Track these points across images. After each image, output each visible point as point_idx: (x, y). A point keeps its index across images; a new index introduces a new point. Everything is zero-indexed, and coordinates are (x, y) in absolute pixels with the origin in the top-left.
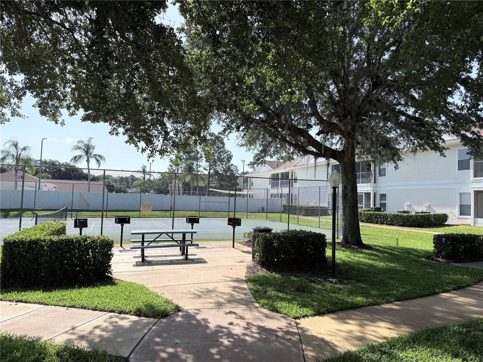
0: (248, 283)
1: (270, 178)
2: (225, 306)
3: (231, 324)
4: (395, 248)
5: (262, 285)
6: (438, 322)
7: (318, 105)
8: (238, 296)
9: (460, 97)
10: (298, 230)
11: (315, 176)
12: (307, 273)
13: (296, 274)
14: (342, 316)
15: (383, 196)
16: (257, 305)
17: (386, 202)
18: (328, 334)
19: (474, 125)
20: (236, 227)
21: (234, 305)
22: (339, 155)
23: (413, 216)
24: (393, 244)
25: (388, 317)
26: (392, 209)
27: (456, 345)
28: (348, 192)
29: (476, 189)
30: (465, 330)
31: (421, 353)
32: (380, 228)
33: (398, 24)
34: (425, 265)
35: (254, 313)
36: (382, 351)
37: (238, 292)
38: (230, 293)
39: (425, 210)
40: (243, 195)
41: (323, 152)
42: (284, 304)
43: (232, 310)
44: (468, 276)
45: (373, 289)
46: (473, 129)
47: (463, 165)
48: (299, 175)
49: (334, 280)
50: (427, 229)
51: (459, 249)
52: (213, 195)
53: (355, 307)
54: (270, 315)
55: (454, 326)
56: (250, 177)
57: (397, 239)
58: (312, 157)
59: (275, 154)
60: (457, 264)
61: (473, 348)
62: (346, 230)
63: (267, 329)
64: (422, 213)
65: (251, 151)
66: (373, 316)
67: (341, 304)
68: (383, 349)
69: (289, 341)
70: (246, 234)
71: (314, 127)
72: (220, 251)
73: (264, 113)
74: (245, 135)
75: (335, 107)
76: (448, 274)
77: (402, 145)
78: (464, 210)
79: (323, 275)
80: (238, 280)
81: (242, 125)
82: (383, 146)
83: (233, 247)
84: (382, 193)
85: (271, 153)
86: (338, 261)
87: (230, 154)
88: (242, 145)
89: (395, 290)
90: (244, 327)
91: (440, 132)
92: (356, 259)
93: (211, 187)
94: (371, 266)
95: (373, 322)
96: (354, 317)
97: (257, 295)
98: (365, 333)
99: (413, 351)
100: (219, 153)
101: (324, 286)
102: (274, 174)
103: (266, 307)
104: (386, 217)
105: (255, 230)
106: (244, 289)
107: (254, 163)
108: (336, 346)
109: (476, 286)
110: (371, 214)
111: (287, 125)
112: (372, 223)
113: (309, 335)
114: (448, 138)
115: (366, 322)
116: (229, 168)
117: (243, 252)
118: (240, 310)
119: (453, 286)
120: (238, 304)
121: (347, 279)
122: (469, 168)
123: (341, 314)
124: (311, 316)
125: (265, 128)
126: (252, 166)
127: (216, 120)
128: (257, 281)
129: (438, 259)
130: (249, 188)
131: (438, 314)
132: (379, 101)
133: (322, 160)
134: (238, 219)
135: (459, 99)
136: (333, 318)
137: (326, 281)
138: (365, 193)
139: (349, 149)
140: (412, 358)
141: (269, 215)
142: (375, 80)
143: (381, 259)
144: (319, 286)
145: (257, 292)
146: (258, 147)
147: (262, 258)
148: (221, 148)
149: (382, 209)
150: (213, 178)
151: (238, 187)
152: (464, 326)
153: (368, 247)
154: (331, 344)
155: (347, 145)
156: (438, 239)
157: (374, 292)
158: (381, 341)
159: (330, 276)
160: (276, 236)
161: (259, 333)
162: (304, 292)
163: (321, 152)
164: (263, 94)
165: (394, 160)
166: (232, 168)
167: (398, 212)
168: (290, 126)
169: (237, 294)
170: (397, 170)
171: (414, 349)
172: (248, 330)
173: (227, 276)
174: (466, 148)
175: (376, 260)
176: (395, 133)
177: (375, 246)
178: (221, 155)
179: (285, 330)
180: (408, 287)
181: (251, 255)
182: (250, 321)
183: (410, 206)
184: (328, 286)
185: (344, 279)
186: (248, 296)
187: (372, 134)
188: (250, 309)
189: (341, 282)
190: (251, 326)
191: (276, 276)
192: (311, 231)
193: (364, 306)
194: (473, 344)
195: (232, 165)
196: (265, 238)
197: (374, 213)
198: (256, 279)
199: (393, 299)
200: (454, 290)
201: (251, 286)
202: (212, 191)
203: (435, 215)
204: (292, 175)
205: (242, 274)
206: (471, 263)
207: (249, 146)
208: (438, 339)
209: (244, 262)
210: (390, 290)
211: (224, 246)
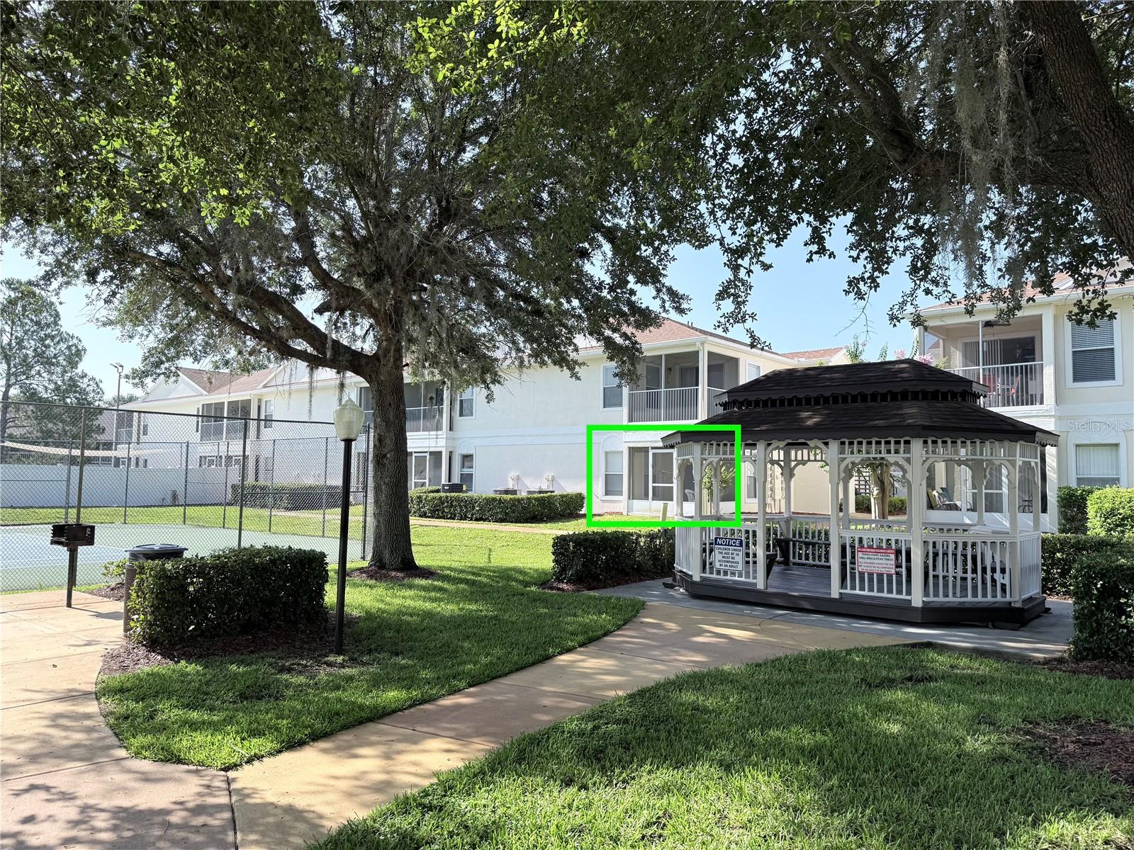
0: (103, 699)
1: (198, 416)
2: (17, 772)
3: (30, 819)
4: (482, 569)
5: (143, 699)
6: (545, 718)
7: (319, 241)
8: (66, 738)
9: (604, 264)
10: (259, 546)
11: (310, 411)
12: (273, 649)
13: (243, 657)
14: (347, 741)
15: (467, 458)
16: (122, 753)
17: (473, 471)
18: (307, 793)
19: (626, 321)
20: (80, 548)
21: (48, 765)
22: (367, 364)
23: (523, 499)
24: (480, 561)
25: (448, 726)
26: (483, 488)
27: (570, 760)
28: (386, 450)
29: (631, 445)
30: (590, 726)
31: (504, 792)
32: (459, 529)
33: (470, 85)
34: (535, 600)
35: (108, 778)
36: (424, 806)
37: (66, 728)
38: (39, 734)
39: (545, 488)
40: (117, 460)
41: (329, 354)
42: (199, 737)
43: (38, 781)
44: (607, 613)
45: (424, 668)
46: (625, 328)
47: (611, 399)
48: (277, 409)
49: (340, 659)
50: (549, 525)
51: (596, 562)
52: (19, 460)
53: (380, 715)
54: (156, 773)
55: (572, 721)
56: (139, 412)
57: (490, 550)
58: (302, 365)
59: (205, 353)
60: (592, 593)
61: (599, 760)
62: (380, 537)
63: (141, 811)
64: (540, 492)
65: (136, 340)
66: (418, 728)
67: (348, 713)
68: (426, 801)
69: (202, 830)
70: (112, 568)
71: (309, 291)
72: (21, 620)
73: (172, 240)
74: (114, 294)
75: (357, 251)
76: (575, 615)
77: (501, 351)
78: (611, 487)
79: (315, 650)
80: (71, 696)
81: (106, 266)
82: (463, 350)
83: (69, 605)
84: (465, 452)
85: (195, 350)
86: (356, 613)
87: (75, 345)
88: (111, 323)
89: (470, 662)
90: (69, 822)
91: (570, 330)
92: (397, 601)
93: (12, 438)
94: (429, 615)
95: (415, 743)
96: (374, 738)
97: (125, 726)
98: (393, 772)
99: (488, 792)
100: (42, 340)
101: (312, 678)
102: (209, 405)
103: (147, 754)
104: (471, 503)
105: (134, 556)
106: (88, 716)
107: (145, 374)
108: (321, 817)
109: (620, 632)
110: (441, 498)
111: (235, 281)
112: (443, 517)
113: (257, 804)
114: (585, 344)
115: (400, 746)
116: (73, 385)
117: (99, 615)
118: (64, 776)
119: (580, 638)
120: (61, 761)
121: (370, 652)
122: (621, 405)
123: (346, 737)
124: (271, 754)
125: (175, 281)
126: (137, 380)
127: (24, 245)
128: (128, 690)
129: (561, 586)
130: (134, 439)
131: (547, 702)
132: (452, 251)
133: (326, 375)
134: (86, 527)
135: (602, 267)
136: (325, 751)
137: (319, 663)
138: (431, 453)
139: (389, 351)
140: (485, 806)
141: (190, 510)
142: (444, 203)
143: (452, 597)
144: (302, 678)
145: (126, 718)
146: (157, 331)
147: (150, 625)
148: (48, 325)
149: (464, 488)
150: (18, 410)
151: (102, 438)
152: (591, 717)
153: (427, 573)
154: (311, 815)
155: (385, 343)
156: (561, 545)
157: (425, 674)
158: (426, 783)
159: (331, 651)
160: (195, 566)
161: (115, 828)
162: (260, 699)
163: (324, 354)
164: (149, 191)
165: (484, 382)
166: (83, 384)
167: (496, 491)
168: (244, 283)
169: (63, 734)
170: (492, 403)
171: (492, 786)
172: (83, 826)
173: (37, 689)
174: (613, 364)
175: (440, 600)
176: (488, 324)
177: (443, 568)
178: (47, 347)
179: (191, 805)
180: (498, 651)
181: (121, 622)
182: (91, 802)
183: (518, 478)
184: (323, 674)
185: (362, 653)
186: (95, 735)
187: (439, 323)
188: (99, 769)
189: (354, 661)
190: (94, 814)
191: (188, 669)
192: (290, 547)
193: (400, 710)
194: (602, 751)
195: (84, 376)
196: (163, 575)
197: (447, 497)
198: (128, 685)
199: (463, 684)
200: (582, 645)
201: (110, 704)
202: (13, 449)
203: (562, 496)
204: (259, 407)
205: (88, 674)
206: (616, 588)
207: (129, 326)
208: (539, 755)
209: (97, 643)
210: (459, 664)
211: (38, 605)
